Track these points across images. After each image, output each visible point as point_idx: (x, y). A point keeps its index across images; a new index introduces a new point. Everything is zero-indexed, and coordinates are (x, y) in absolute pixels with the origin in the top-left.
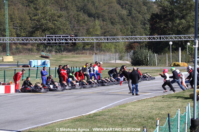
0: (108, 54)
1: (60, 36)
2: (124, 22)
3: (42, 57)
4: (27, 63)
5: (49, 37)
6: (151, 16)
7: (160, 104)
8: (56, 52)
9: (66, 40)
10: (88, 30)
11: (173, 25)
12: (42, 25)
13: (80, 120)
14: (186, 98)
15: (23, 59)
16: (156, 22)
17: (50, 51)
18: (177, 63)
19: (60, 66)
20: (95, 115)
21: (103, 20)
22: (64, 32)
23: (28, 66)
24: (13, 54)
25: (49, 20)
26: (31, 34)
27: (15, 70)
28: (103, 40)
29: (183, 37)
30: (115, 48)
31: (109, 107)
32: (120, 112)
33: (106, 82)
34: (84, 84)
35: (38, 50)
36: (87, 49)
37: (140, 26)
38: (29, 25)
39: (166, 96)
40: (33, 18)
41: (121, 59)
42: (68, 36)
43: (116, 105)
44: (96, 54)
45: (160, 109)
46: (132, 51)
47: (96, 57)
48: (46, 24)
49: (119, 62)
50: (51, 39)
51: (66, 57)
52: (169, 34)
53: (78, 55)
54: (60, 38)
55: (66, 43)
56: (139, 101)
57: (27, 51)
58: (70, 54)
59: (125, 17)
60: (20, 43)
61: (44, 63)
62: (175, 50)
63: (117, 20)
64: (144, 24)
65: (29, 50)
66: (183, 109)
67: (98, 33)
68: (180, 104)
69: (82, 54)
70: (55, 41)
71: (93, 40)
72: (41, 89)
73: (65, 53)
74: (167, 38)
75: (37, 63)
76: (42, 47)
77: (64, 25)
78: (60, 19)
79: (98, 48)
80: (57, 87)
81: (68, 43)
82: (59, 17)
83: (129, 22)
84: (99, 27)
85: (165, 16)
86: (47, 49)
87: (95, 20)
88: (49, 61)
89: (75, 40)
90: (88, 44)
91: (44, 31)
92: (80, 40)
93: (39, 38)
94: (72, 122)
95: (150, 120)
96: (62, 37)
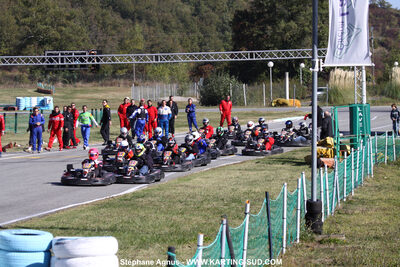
0: (157, 85)
1: (71, 54)
2: (187, 26)
3: (40, 91)
4: (13, 103)
5: (52, 54)
6: (236, 16)
7: (253, 175)
8: (64, 82)
9: (82, 60)
10: (121, 41)
11: (275, 32)
12: (39, 33)
13: (108, 204)
14: (299, 164)
15: (5, 96)
16: (243, 27)
17: (54, 81)
18: (282, 100)
20: (136, 195)
21: (149, 24)
22: (78, 47)
23: (14, 109)
25: (52, 24)
26: (19, 50)
28: (148, 59)
29: (292, 54)
30: (170, 74)
32: (180, 189)
35: (32, 78)
36: (121, 77)
37: (215, 34)
38: (15, 33)
39: (263, 159)
40: (23, 20)
41: (181, 93)
44: (136, 85)
45: (253, 183)
46: (202, 80)
48: (46, 31)
49: (178, 99)
51: (82, 92)
52: (268, 49)
53: (104, 88)
54: (71, 57)
55: (82, 66)
57: (12, 81)
58: (89, 86)
59: (188, 18)
61: (43, 103)
62: (279, 76)
63: (173, 24)
64: (223, 31)
65: (15, 79)
66: (293, 182)
67: (141, 46)
68: (287, 175)
69: (111, 85)
70: (62, 62)
71: (132, 60)
73: (80, 84)
74: (263, 55)
75: (29, 102)
76: (38, 74)
77: (78, 33)
78: (72, 23)
79: (140, 74)
81: (85, 66)
82: (69, 18)
83: (195, 26)
84: (141, 37)
85: (260, 16)
86: (49, 77)
87: (133, 24)
88: (52, 99)
89: (98, 60)
90: (121, 67)
91: (42, 44)
92: (107, 60)
93: (34, 58)
94: (94, 209)
95: (234, 204)
96: (73, 56)
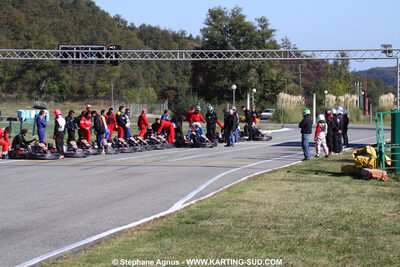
1: (87, 49)
9: (99, 55)
33: (158, 143)
34: (120, 146)
42: (102, 49)
50: (70, 53)
54: (87, 52)
55: (98, 62)
70: (78, 57)
80: (74, 150)
89: (117, 56)
96: (90, 50)
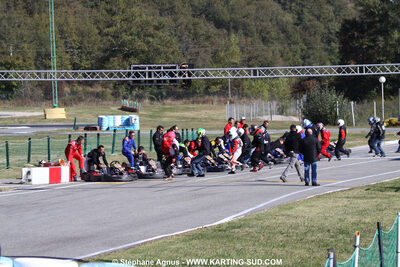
0: (255, 103)
1: (160, 68)
2: (288, 37)
3: (125, 109)
4: (94, 122)
5: (138, 68)
6: (343, 26)
7: (362, 204)
8: (152, 99)
9: (171, 74)
10: (215, 54)
11: (387, 44)
12: (123, 44)
13: (200, 236)
15: (85, 114)
16: (352, 37)
17: (140, 98)
18: (395, 120)
19: (159, 128)
20: (231, 226)
21: (246, 35)
22: (167, 60)
23: (96, 129)
24: (64, 104)
25: (138, 35)
26: (102, 63)
27: (70, 136)
28: (245, 74)
30: (270, 91)
31: (259, 210)
32: (281, 219)
34: (208, 164)
35: (116, 95)
36: (214, 94)
37: (320, 46)
38: (97, 44)
39: (374, 186)
40: (106, 30)
41: (281, 111)
42: (175, 68)
43: (272, 206)
44: (231, 102)
45: (363, 213)
46: (305, 97)
47: (231, 109)
48: (131, 42)
49: (277, 118)
50: (142, 73)
51: (171, 110)
52: (379, 62)
53: (195, 106)
54: (160, 71)
55: (171, 81)
56: (319, 197)
57: (93, 98)
58: (179, 103)
59: (290, 28)
60: (79, 83)
61: (128, 123)
62: (392, 93)
63: (273, 34)
64: (329, 42)
65: (98, 95)
67: (237, 59)
69: (204, 102)
70: (150, 76)
71: (226, 74)
72: (121, 174)
73: (169, 101)
74: (374, 69)
75: (113, 121)
76: (122, 90)
77: (168, 44)
78: (160, 33)
79: (236, 90)
80: (153, 171)
81: (175, 81)
82: (157, 28)
83: (297, 37)
84: (237, 49)
85: (371, 25)
86: (134, 93)
87: (229, 35)
88: (138, 118)
89: (190, 75)
90: (215, 82)
91: (127, 56)
92: (199, 75)
93: (117, 72)
94: (184, 241)
95: (341, 236)
96: (162, 70)
